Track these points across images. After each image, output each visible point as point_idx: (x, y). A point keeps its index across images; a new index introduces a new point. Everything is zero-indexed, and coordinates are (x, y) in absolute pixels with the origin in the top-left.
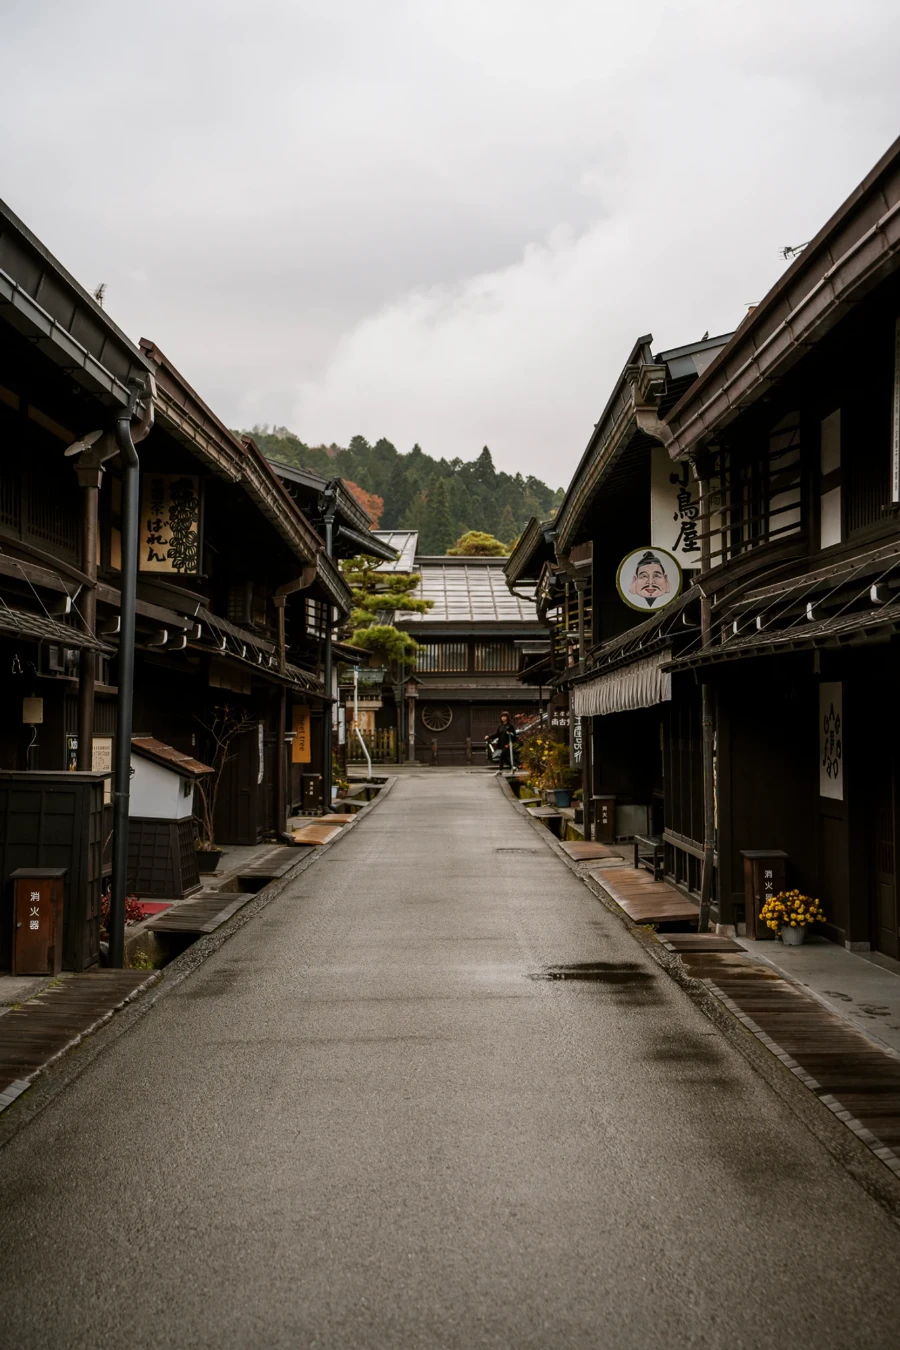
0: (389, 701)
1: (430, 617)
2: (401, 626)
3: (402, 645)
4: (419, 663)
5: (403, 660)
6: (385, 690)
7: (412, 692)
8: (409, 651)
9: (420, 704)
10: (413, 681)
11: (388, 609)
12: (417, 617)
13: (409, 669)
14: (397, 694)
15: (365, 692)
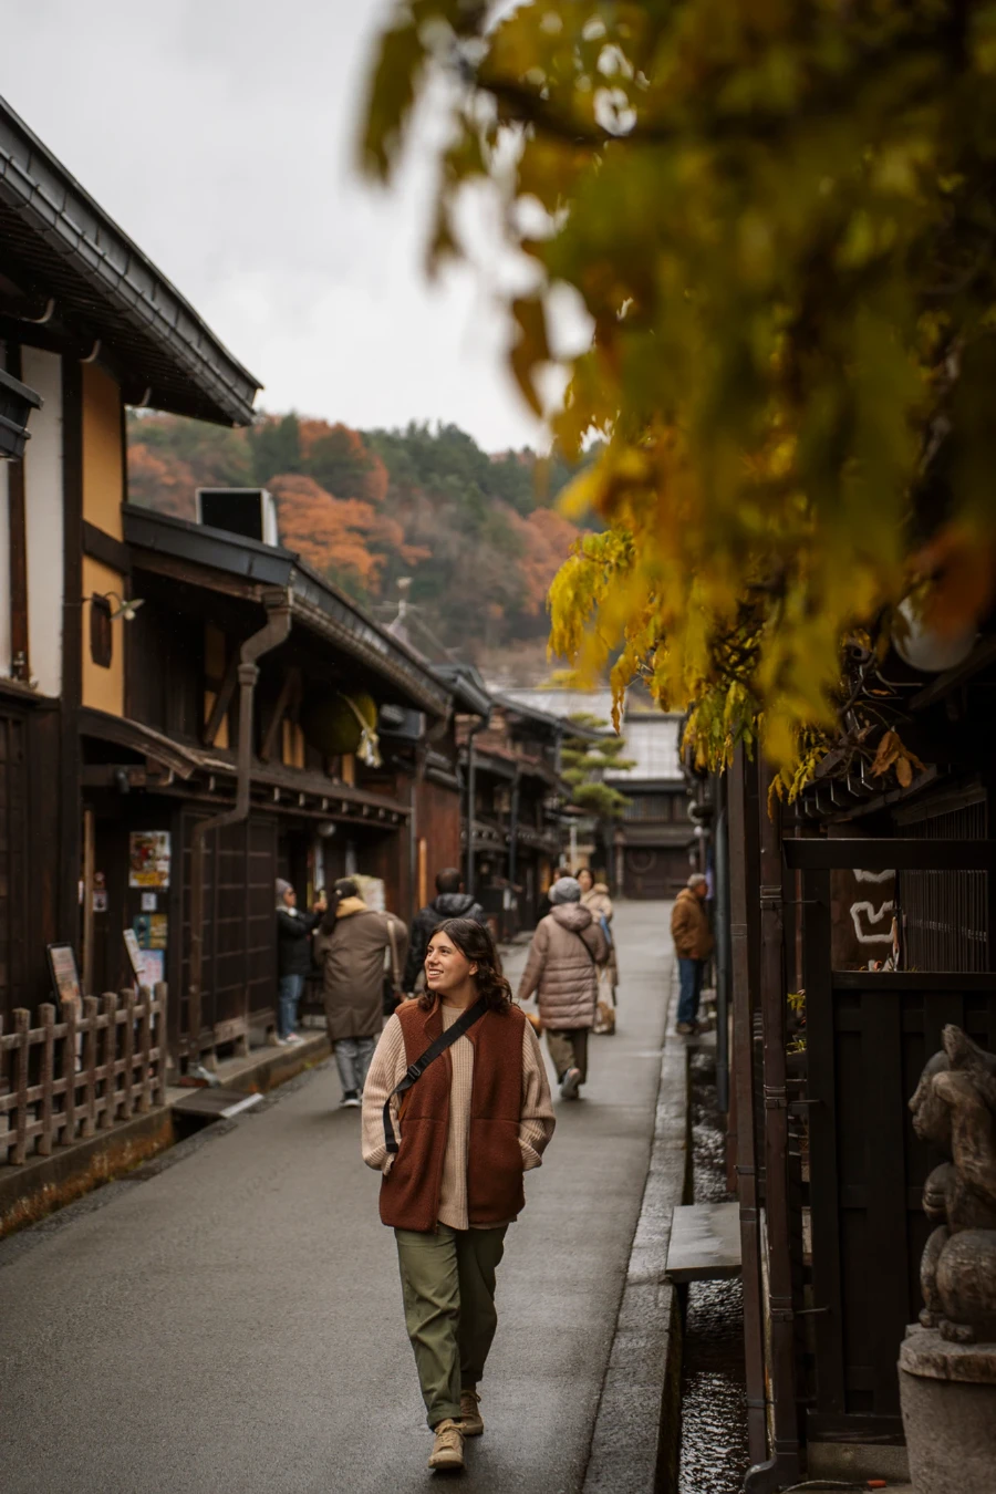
0: (600, 846)
1: (636, 774)
2: (610, 783)
3: (610, 801)
4: (625, 814)
5: (612, 812)
6: (597, 837)
7: (620, 839)
8: (617, 804)
9: (627, 849)
10: (620, 830)
11: (600, 767)
12: (623, 775)
13: (617, 820)
14: (608, 842)
15: (581, 840)
